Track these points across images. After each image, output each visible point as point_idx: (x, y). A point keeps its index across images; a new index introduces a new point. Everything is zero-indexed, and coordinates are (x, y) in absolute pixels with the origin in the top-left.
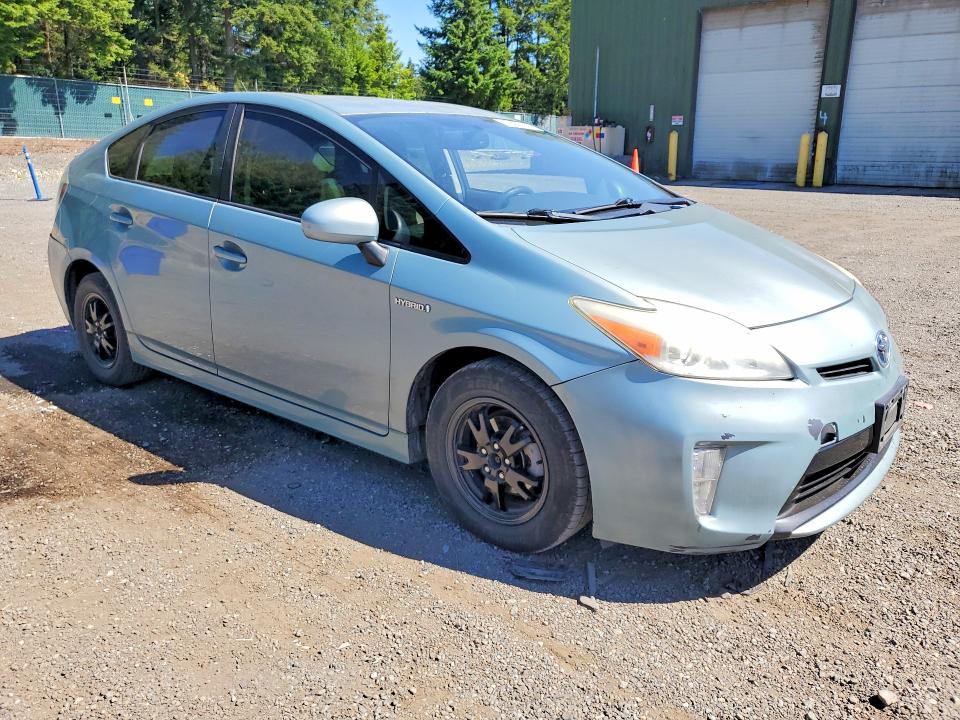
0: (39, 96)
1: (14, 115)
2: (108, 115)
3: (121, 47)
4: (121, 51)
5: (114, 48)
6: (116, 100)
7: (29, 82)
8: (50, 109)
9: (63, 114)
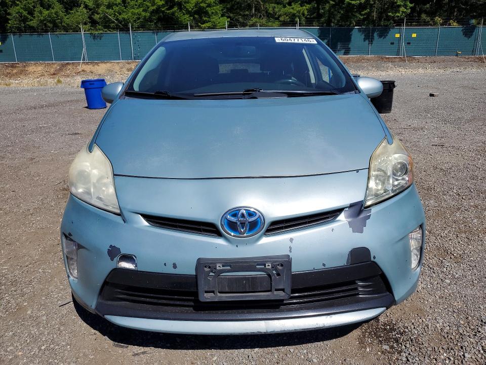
0: (363, 37)
1: (350, 46)
2: (392, 43)
3: (406, 8)
4: (405, 10)
5: (402, 9)
6: (398, 36)
7: (359, 30)
8: (367, 42)
9: (371, 44)
